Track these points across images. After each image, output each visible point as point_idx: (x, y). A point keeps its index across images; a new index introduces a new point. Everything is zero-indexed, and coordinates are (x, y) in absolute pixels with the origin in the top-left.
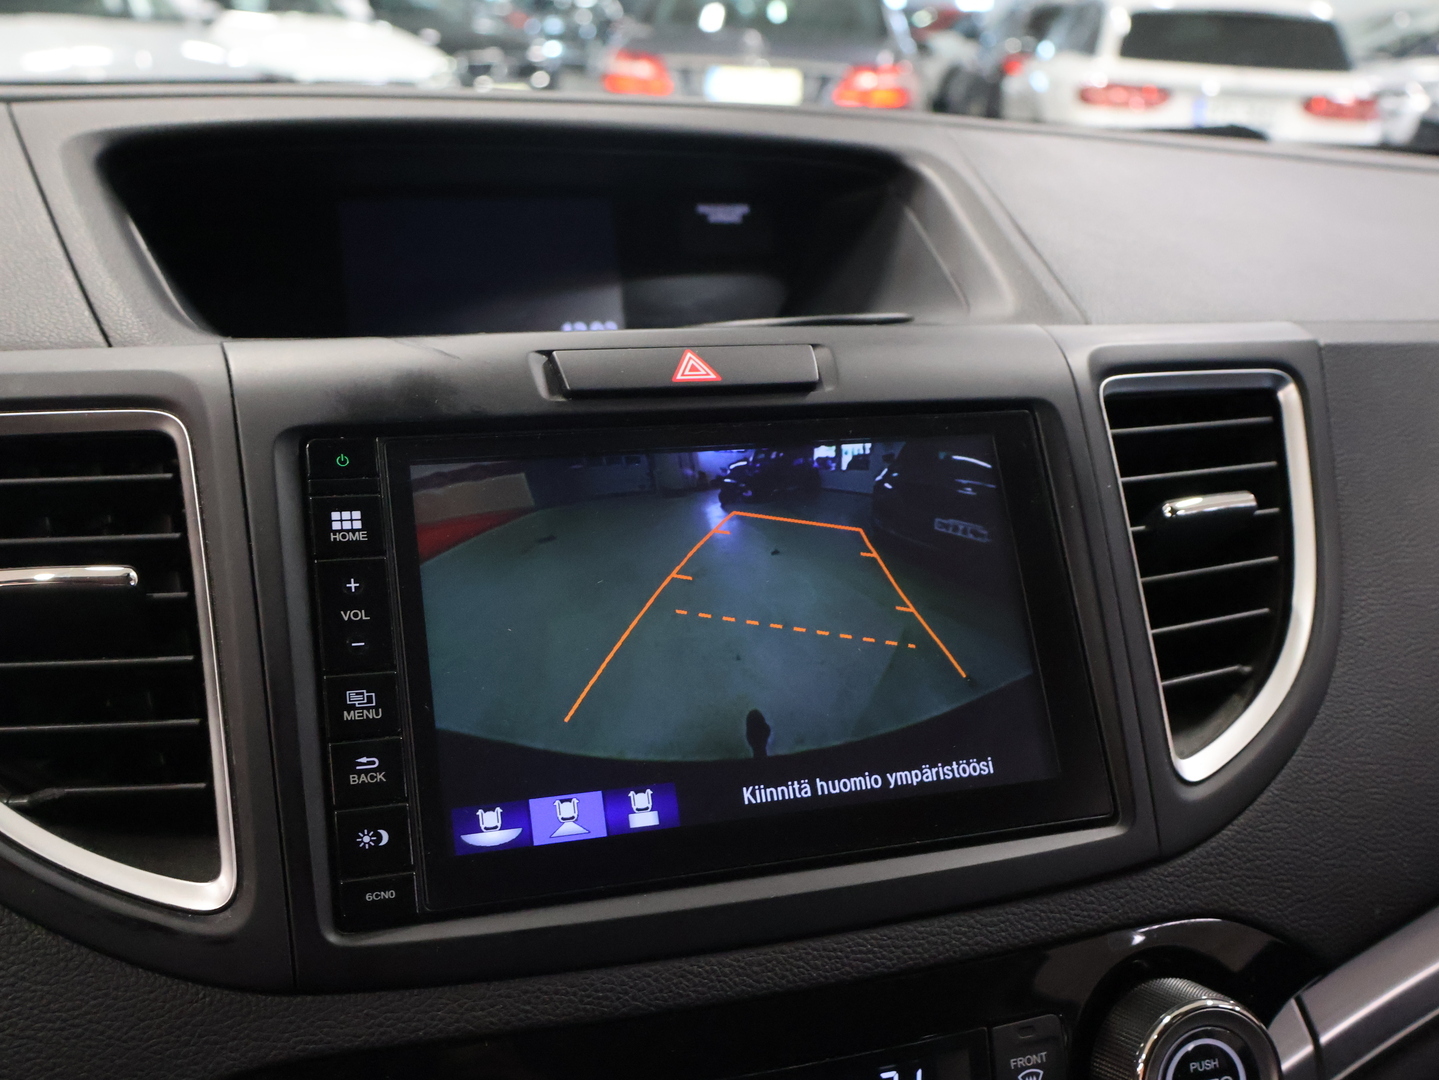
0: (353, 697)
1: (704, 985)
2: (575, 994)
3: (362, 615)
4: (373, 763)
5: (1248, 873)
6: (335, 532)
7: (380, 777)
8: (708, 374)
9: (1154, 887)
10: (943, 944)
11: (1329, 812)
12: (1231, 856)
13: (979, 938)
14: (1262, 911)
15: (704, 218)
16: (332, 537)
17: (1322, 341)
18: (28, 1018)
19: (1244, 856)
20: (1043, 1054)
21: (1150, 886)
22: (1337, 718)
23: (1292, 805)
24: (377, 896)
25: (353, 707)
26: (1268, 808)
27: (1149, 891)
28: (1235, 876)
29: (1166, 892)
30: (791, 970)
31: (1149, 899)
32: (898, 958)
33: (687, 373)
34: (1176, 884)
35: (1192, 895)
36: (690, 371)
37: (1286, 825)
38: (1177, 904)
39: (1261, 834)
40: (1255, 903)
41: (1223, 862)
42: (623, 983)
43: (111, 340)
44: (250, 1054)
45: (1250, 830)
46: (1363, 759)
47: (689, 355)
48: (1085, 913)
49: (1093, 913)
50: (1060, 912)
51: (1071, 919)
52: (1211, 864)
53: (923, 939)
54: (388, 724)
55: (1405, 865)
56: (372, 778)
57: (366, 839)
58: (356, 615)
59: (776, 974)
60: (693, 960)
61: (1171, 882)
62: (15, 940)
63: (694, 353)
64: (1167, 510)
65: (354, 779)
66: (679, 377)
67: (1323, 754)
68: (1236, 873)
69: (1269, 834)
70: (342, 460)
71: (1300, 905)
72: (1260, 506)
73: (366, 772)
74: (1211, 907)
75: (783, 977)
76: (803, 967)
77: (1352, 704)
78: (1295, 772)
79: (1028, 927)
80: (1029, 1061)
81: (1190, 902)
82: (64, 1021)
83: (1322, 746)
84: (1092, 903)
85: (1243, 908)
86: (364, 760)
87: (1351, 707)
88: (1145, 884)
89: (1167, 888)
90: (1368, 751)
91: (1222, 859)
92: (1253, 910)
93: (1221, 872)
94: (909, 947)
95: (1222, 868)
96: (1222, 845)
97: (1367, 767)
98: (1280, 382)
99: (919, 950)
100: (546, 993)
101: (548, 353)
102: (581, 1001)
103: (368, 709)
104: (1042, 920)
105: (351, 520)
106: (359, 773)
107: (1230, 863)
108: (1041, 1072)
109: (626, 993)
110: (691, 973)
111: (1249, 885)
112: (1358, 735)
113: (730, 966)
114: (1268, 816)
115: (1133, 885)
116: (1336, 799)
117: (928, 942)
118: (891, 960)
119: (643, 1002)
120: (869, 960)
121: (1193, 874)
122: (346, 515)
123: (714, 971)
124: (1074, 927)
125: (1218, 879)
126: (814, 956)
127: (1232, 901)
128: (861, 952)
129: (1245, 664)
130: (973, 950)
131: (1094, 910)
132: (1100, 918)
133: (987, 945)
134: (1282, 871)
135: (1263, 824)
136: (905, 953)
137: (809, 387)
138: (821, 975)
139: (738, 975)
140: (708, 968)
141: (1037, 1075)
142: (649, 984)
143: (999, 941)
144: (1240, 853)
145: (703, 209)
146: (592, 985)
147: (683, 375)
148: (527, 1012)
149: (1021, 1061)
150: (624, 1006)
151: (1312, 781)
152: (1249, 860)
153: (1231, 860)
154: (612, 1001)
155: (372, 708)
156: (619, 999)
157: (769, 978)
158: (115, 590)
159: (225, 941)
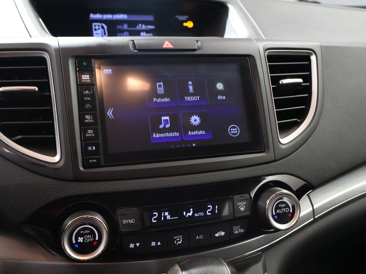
0: (87, 117)
1: (167, 184)
2: (137, 184)
3: (89, 99)
4: (92, 132)
5: (296, 165)
6: (83, 80)
7: (93, 135)
8: (171, 46)
9: (273, 167)
10: (223, 177)
11: (316, 152)
12: (292, 161)
13: (231, 176)
14: (298, 174)
15: (177, 19)
16: (82, 81)
17: (323, 45)
18: (14, 185)
19: (295, 161)
20: (245, 202)
21: (272, 167)
22: (320, 131)
23: (307, 151)
24: (92, 161)
25: (87, 119)
26: (302, 151)
27: (272, 168)
28: (292, 165)
29: (276, 168)
30: (187, 181)
31: (272, 170)
32: (212, 179)
33: (166, 46)
34: (278, 167)
35: (282, 169)
36: (167, 45)
37: (306, 155)
38: (278, 171)
39: (299, 156)
40: (297, 172)
41: (290, 162)
42: (148, 182)
43: (32, 37)
44: (64, 194)
45: (297, 155)
46: (325, 141)
47: (167, 42)
48: (256, 172)
49: (258, 172)
50: (250, 171)
51: (253, 173)
52: (287, 163)
53: (218, 176)
54: (95, 123)
55: (334, 165)
56: (91, 135)
57: (90, 148)
58: (88, 99)
59: (184, 182)
60: (164, 178)
61: (277, 166)
62: (11, 168)
63: (168, 41)
64: (280, 82)
65: (87, 135)
66: (164, 47)
67: (316, 139)
68: (293, 165)
69: (301, 157)
70: (85, 63)
71: (308, 173)
72: (304, 82)
73: (90, 134)
74: (287, 172)
75: (185, 183)
76: (190, 181)
77: (323, 128)
78: (308, 143)
79: (243, 174)
80: (242, 204)
81: (281, 171)
82: (22, 185)
83: (315, 138)
84: (258, 170)
85: (294, 173)
86: (89, 131)
87: (323, 129)
88: (271, 166)
89: (276, 167)
90: (326, 139)
91: (290, 161)
92: (296, 173)
93: (289, 164)
94: (214, 177)
95: (289, 163)
96: (290, 159)
97: (326, 143)
98: (312, 54)
99: (217, 178)
100: (131, 184)
101: (133, 41)
102: (138, 186)
103: (90, 120)
104: (246, 173)
106: (88, 134)
107: (291, 163)
108: (245, 206)
109: (149, 184)
110: (164, 181)
111: (296, 168)
112: (325, 135)
113: (173, 179)
114: (302, 153)
115: (268, 166)
116: (318, 149)
117: (219, 177)
118: (210, 180)
119: (153, 186)
120: (205, 180)
121: (283, 164)
122: (86, 76)
123: (169, 181)
124: (253, 175)
125: (288, 166)
127: (292, 171)
128: (203, 178)
129: (299, 119)
130: (230, 179)
131: (258, 171)
132: (260, 173)
133: (233, 178)
134: (304, 165)
135: (300, 154)
136: (213, 179)
137: (195, 50)
138: (194, 182)
139: (175, 182)
140: (168, 180)
141: (244, 207)
142: (154, 183)
143: (236, 177)
144: (294, 160)
145: (177, 17)
146: (141, 182)
147: (165, 46)
148: (126, 187)
149: (240, 204)
150: (148, 187)
151: (312, 145)
152: (296, 162)
153: (292, 162)
154: (146, 186)
155: (91, 119)
156: (147, 185)
157: (182, 182)
158: (33, 92)
159: (58, 169)
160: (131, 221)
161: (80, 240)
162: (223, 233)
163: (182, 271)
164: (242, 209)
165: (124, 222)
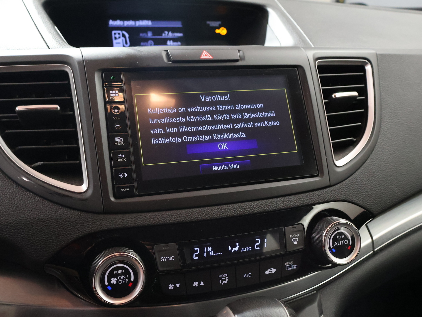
0: (117, 139)
1: (209, 214)
2: (176, 216)
3: (119, 118)
4: (123, 156)
5: (354, 190)
6: (111, 96)
7: (124, 160)
8: (210, 57)
9: (328, 193)
10: (272, 206)
11: (376, 176)
12: (349, 186)
13: (281, 205)
14: (357, 200)
15: (209, 25)
16: (111, 98)
17: (378, 53)
18: (36, 218)
19: (352, 186)
20: (298, 234)
21: (327, 193)
22: (379, 152)
23: (366, 174)
24: (124, 190)
25: (117, 142)
26: (360, 174)
27: (327, 194)
28: (350, 191)
29: (332, 194)
30: (232, 211)
31: (327, 196)
32: (260, 209)
33: (204, 56)
34: (334, 193)
35: (338, 195)
36: (205, 56)
37: (364, 179)
38: (334, 198)
39: (357, 181)
40: (355, 198)
41: (347, 187)
42: (188, 213)
43: (50, 47)
44: (93, 228)
45: (354, 179)
46: (385, 162)
47: (205, 52)
48: (310, 199)
49: (312, 199)
50: (303, 199)
51: (306, 201)
52: (344, 188)
53: (267, 204)
54: (126, 147)
55: (396, 190)
56: (122, 160)
57: (121, 175)
58: (117, 118)
59: (228, 212)
60: (206, 208)
61: (333, 192)
62: (31, 199)
63: (206, 51)
64: (333, 96)
65: (118, 160)
66: (202, 57)
67: (375, 161)
68: (350, 190)
69: (359, 181)
70: (113, 78)
71: (367, 199)
72: (359, 96)
73: (121, 158)
74: (343, 199)
75: (230, 213)
76: (235, 210)
77: (383, 148)
78: (367, 165)
79: (295, 202)
80: (294, 236)
81: (338, 197)
82: (45, 219)
83: (374, 159)
84: (312, 196)
85: (352, 199)
86: (120, 155)
87: (383, 149)
88: (326, 192)
89: (332, 193)
90: (387, 160)
91: (347, 186)
92: (354, 200)
93: (346, 190)
94: (263, 206)
95: (347, 189)
96: (347, 183)
97: (386, 165)
98: (366, 64)
99: (266, 207)
100: (168, 215)
101: (167, 51)
102: (178, 217)
103: (121, 142)
104: (298, 200)
105: (115, 93)
106: (119, 158)
107: (349, 188)
108: (298, 239)
109: (189, 216)
110: (206, 211)
111: (353, 193)
112: (384, 156)
113: (216, 210)
114: (359, 176)
115: (323, 192)
116: (378, 172)
117: (268, 205)
118: (258, 209)
119: (194, 218)
120: (253, 209)
121: (339, 190)
122: (114, 92)
123: (212, 211)
124: (307, 202)
125: (345, 192)
126: (238, 208)
127: (349, 197)
128: (250, 207)
129: (354, 138)
130: (280, 207)
131: (312, 198)
132: (314, 200)
133: (284, 206)
134: (363, 190)
135: (358, 178)
136: (262, 207)
137: (237, 61)
138: (240, 213)
139: (218, 212)
140: (210, 210)
141: (297, 239)
142: (195, 214)
143: (287, 205)
144: (351, 185)
145: (208, 22)
146: (180, 213)
147: (203, 57)
148: (163, 220)
149: (292, 236)
150: (189, 219)
151: (371, 168)
152: (354, 187)
153: (349, 187)
154: (186, 218)
155: (122, 142)
156: (187, 217)
157: (226, 213)
158: (54, 111)
159: (85, 200)
160: (170, 259)
161: (114, 281)
162: (274, 270)
163: (234, 314)
164: (295, 242)
165: (163, 259)
